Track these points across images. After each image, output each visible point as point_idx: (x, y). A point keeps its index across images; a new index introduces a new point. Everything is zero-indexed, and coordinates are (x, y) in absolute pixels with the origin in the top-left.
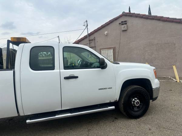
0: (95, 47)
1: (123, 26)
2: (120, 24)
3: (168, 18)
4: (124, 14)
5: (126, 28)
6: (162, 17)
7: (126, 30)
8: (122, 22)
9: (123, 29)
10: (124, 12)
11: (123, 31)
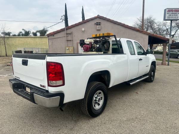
0: (72, 40)
1: (98, 26)
2: (95, 24)
3: (128, 26)
4: (99, 16)
5: (100, 27)
6: (124, 25)
7: (100, 30)
8: (97, 23)
9: (98, 29)
10: (98, 15)
11: (97, 30)
